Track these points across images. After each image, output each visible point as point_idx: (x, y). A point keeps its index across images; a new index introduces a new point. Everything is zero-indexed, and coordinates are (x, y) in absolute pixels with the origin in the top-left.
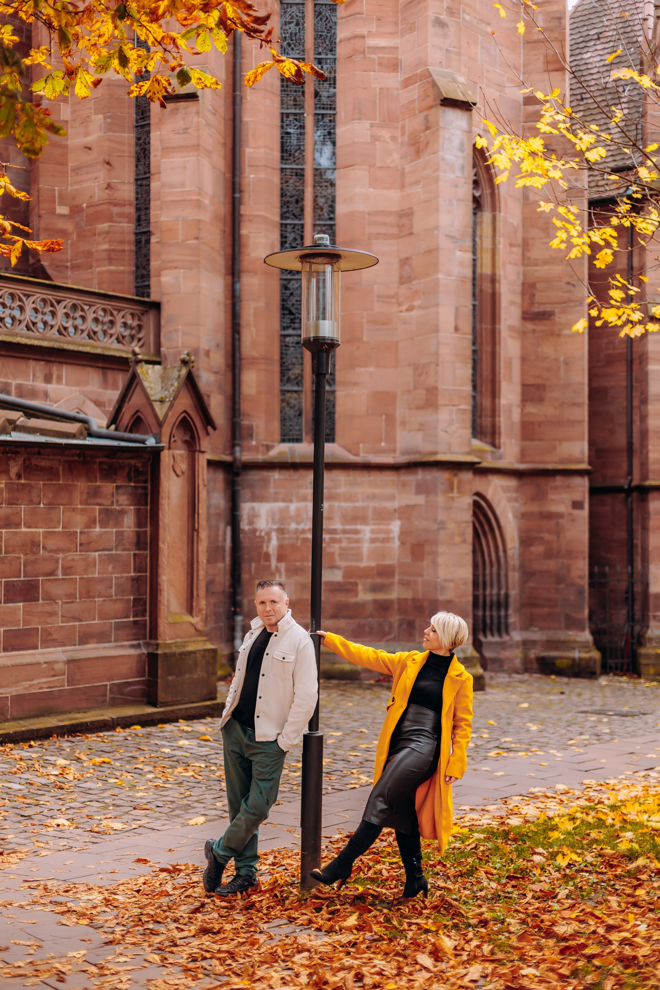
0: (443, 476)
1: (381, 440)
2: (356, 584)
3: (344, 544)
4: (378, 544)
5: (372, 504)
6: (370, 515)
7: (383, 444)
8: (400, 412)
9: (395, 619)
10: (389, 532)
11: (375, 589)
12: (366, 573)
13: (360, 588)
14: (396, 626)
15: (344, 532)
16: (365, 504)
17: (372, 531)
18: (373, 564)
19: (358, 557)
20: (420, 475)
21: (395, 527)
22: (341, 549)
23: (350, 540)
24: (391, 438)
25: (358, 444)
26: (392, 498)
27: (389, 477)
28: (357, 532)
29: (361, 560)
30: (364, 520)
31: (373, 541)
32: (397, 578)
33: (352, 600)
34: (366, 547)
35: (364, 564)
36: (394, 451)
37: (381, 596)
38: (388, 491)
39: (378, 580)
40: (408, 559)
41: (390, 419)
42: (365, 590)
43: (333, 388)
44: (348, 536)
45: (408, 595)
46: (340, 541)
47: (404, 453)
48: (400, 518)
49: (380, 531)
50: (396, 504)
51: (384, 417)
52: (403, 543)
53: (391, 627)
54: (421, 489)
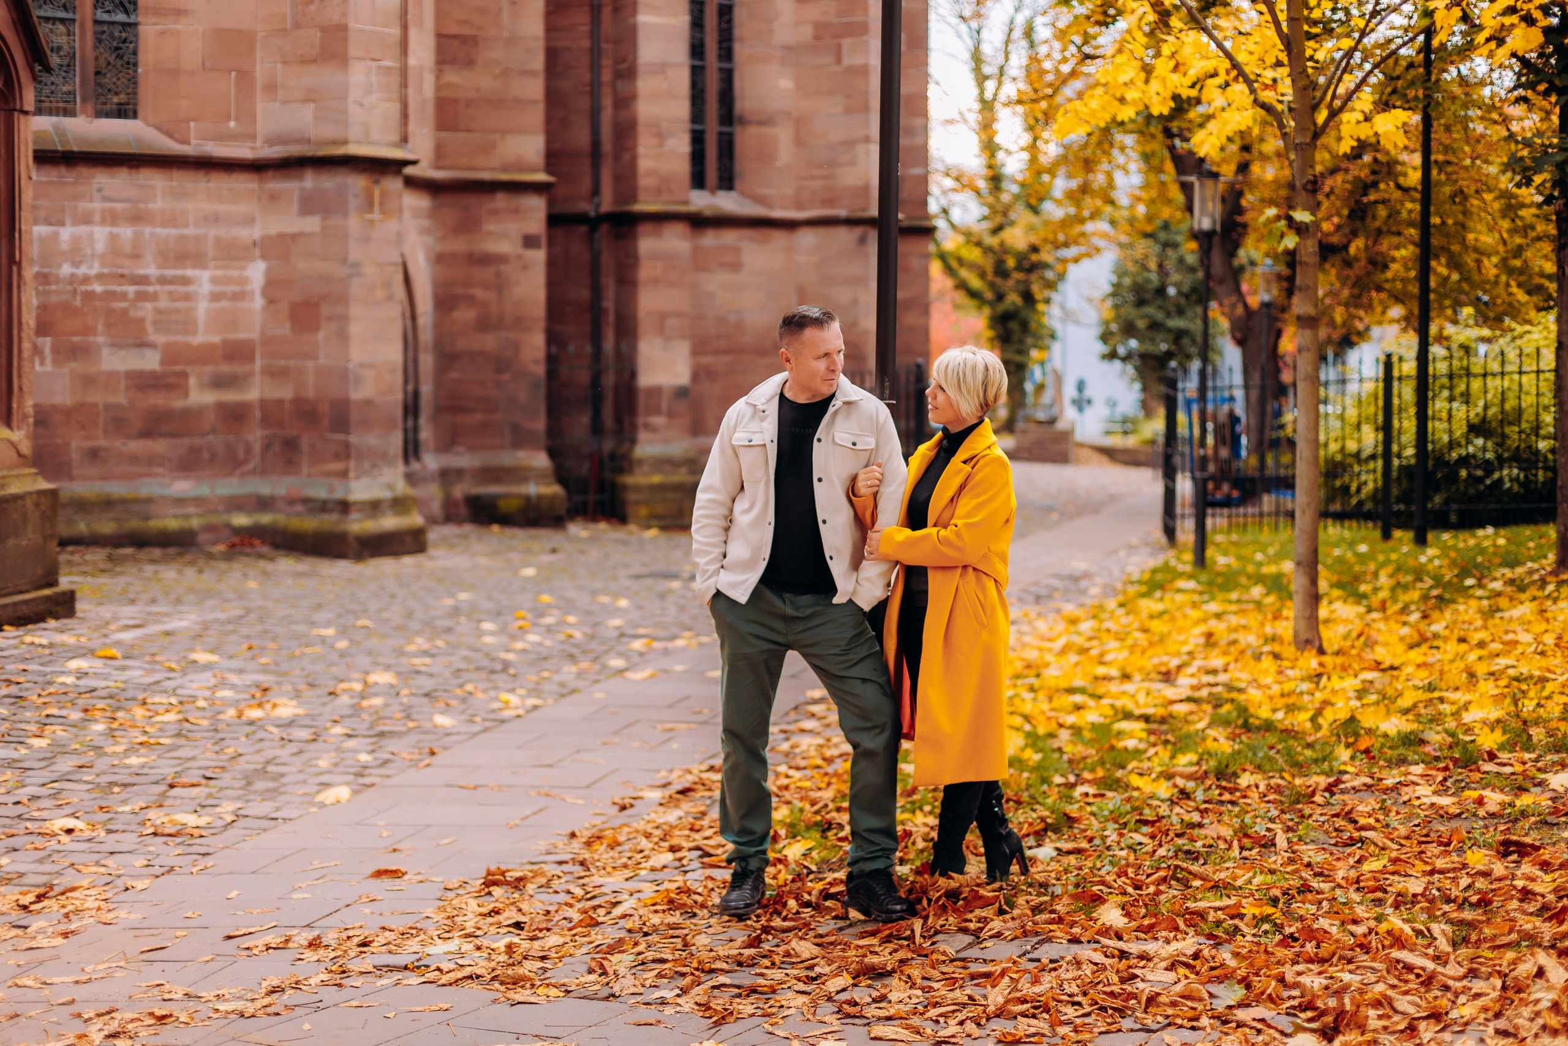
0: (357, 183)
1: (229, 118)
2: (185, 375)
3: (163, 303)
4: (224, 304)
5: (213, 232)
6: (210, 249)
7: (232, 124)
8: (263, 67)
9: (256, 435)
10: (243, 281)
11: (219, 383)
12: (203, 355)
13: (192, 381)
14: (257, 448)
15: (163, 281)
16: (200, 231)
17: (214, 280)
18: (216, 339)
19: (189, 325)
20: (310, 180)
21: (256, 272)
22: (158, 311)
23: (173, 297)
24: (247, 115)
25: (188, 121)
26: (250, 221)
27: (245, 183)
28: (186, 281)
29: (195, 332)
30: (198, 260)
31: (215, 297)
32: (258, 363)
33: (179, 404)
34: (202, 308)
35: (199, 339)
36: (253, 137)
37: (230, 396)
38: (243, 208)
39: (226, 368)
40: (285, 329)
41: (245, 78)
42: (202, 386)
43: (133, 19)
44: (168, 288)
45: (285, 392)
46: (154, 297)
47: (270, 142)
48: (264, 257)
49: (228, 281)
50: (256, 232)
51: (233, 74)
52: (271, 301)
53: (248, 450)
54: (308, 206)
